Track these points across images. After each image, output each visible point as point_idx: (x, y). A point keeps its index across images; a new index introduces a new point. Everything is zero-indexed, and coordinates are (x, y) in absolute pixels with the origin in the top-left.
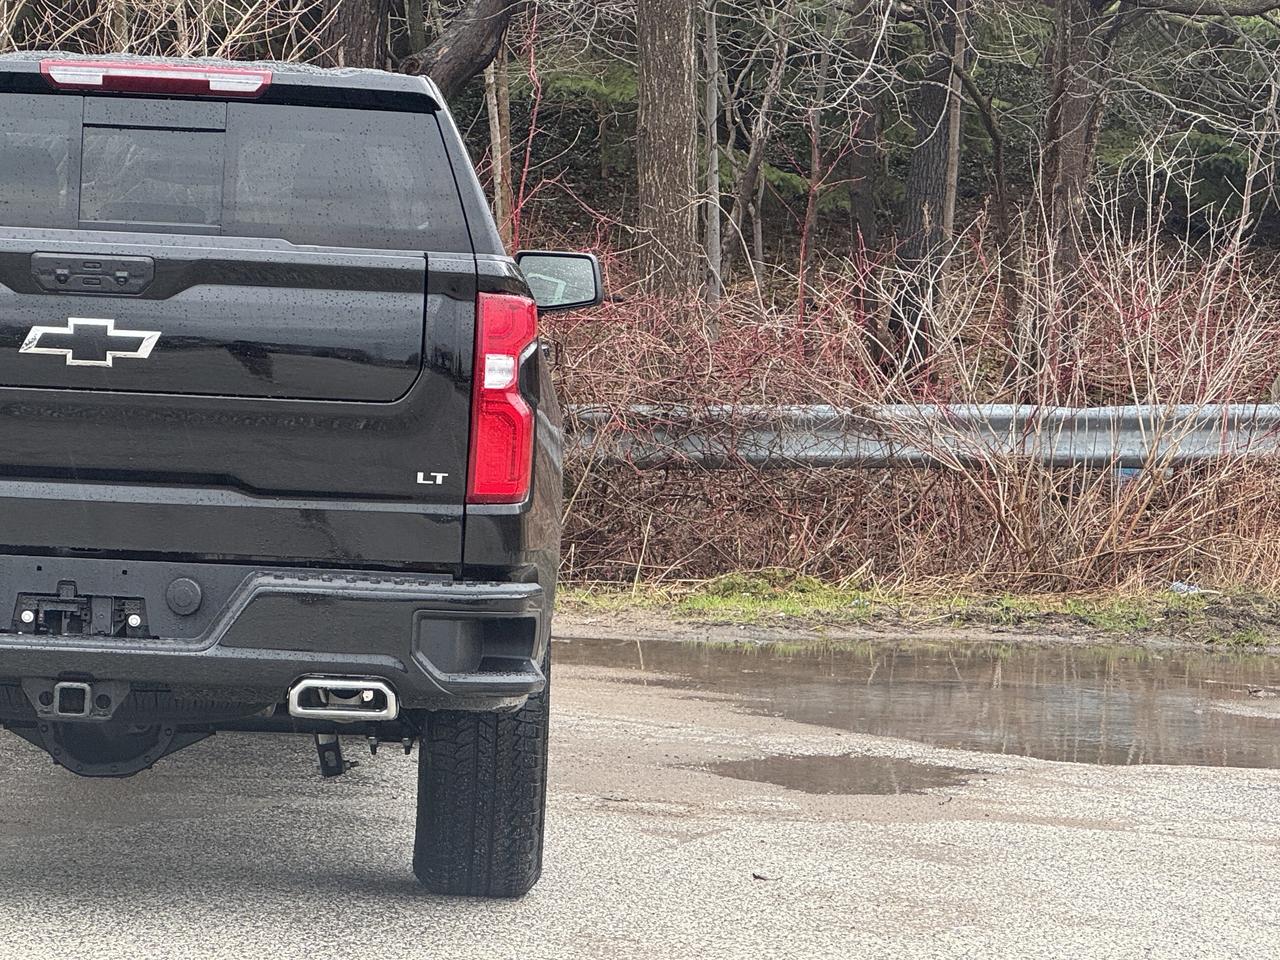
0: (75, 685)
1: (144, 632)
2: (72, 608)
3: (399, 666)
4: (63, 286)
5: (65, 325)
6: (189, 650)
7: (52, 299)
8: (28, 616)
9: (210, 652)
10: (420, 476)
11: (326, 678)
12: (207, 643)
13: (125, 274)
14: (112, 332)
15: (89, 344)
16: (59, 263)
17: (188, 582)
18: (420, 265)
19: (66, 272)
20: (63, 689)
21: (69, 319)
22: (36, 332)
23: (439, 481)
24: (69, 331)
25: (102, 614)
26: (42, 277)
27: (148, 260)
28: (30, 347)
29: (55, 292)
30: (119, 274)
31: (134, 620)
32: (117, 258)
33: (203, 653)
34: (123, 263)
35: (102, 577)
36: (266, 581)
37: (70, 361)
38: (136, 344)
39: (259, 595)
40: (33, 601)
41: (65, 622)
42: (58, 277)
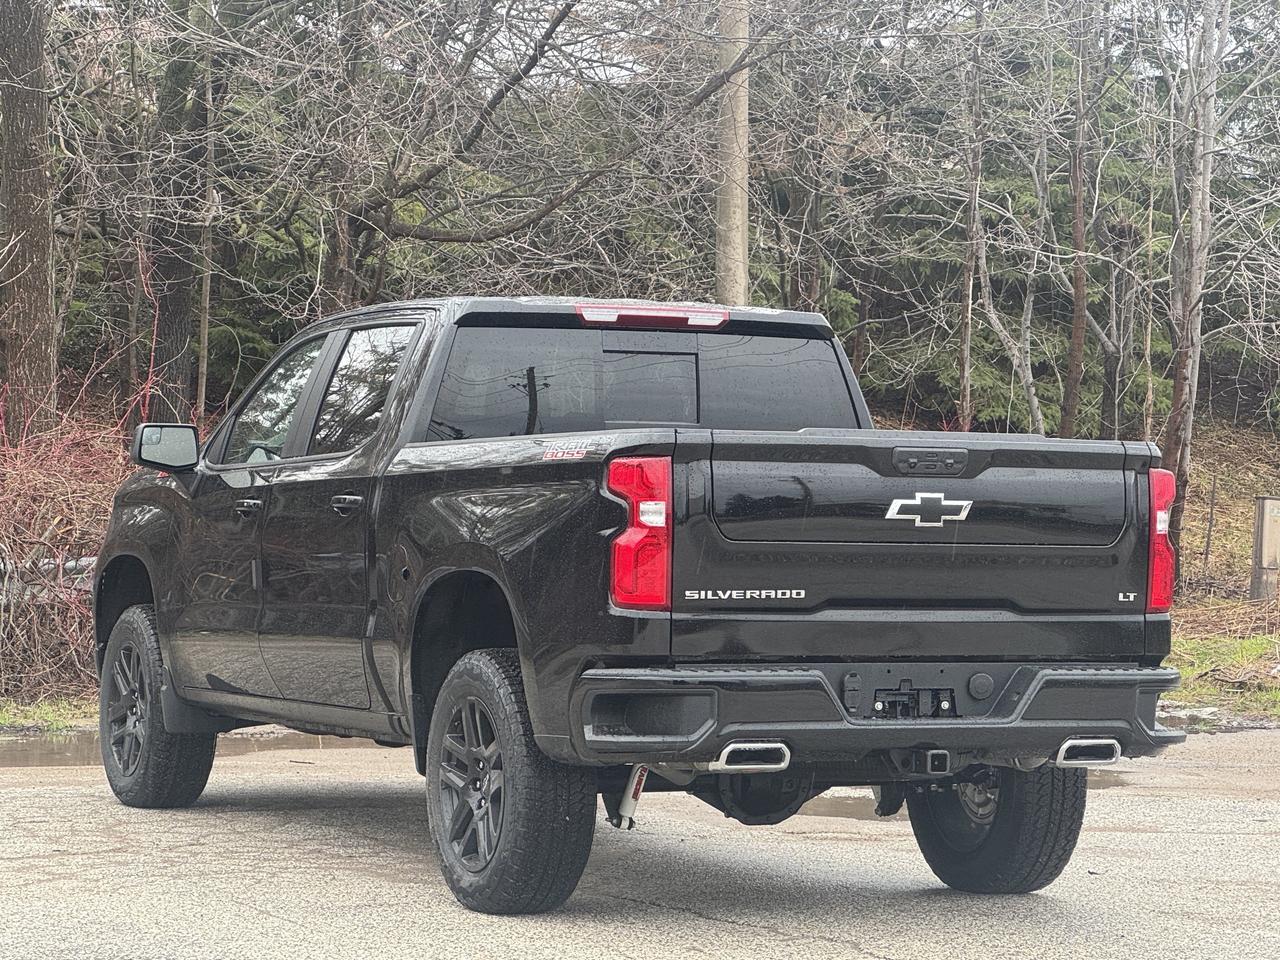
0: (940, 752)
1: (953, 713)
2: (905, 699)
3: (1128, 727)
4: (912, 470)
5: (914, 498)
6: (1003, 723)
7: (904, 481)
8: (879, 706)
9: (1018, 724)
10: (1121, 595)
11: (1081, 738)
12: (1013, 717)
13: (952, 461)
14: (945, 503)
15: (930, 511)
16: (911, 454)
17: (984, 678)
18: (1121, 451)
19: (915, 460)
20: (933, 755)
21: (917, 494)
22: (896, 504)
23: (1132, 599)
24: (917, 501)
25: (926, 701)
26: (901, 465)
27: (966, 451)
28: (892, 513)
29: (905, 475)
30: (949, 461)
31: (945, 705)
32: (946, 450)
33: (1011, 725)
34: (951, 453)
35: (926, 675)
36: (1048, 673)
37: (918, 523)
38: (957, 510)
39: (1047, 682)
40: (883, 695)
41: (899, 708)
42: (910, 464)
